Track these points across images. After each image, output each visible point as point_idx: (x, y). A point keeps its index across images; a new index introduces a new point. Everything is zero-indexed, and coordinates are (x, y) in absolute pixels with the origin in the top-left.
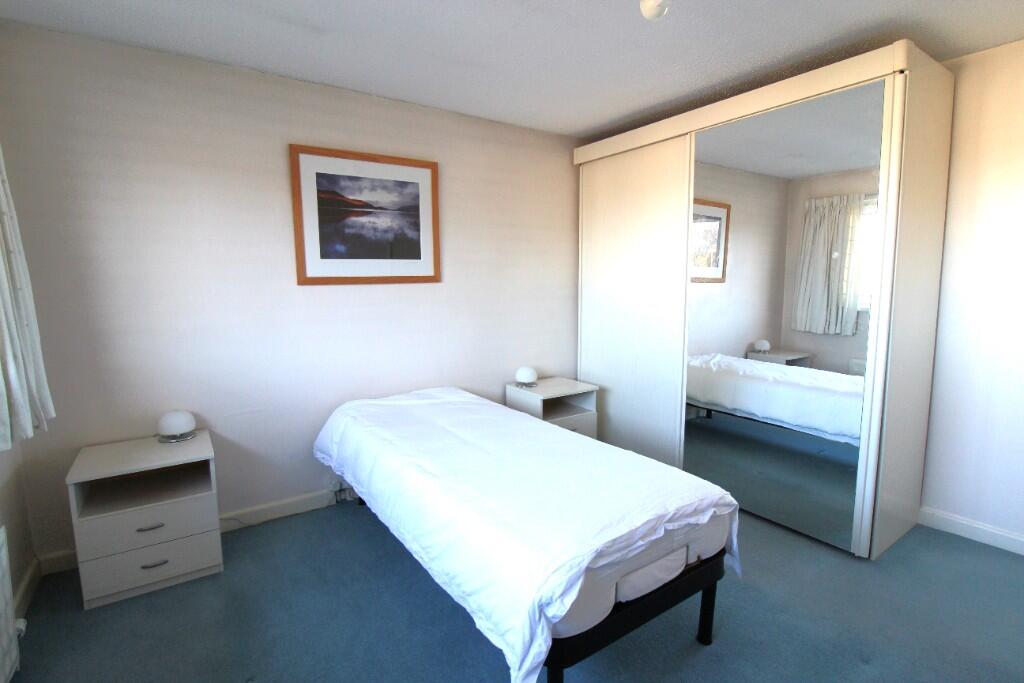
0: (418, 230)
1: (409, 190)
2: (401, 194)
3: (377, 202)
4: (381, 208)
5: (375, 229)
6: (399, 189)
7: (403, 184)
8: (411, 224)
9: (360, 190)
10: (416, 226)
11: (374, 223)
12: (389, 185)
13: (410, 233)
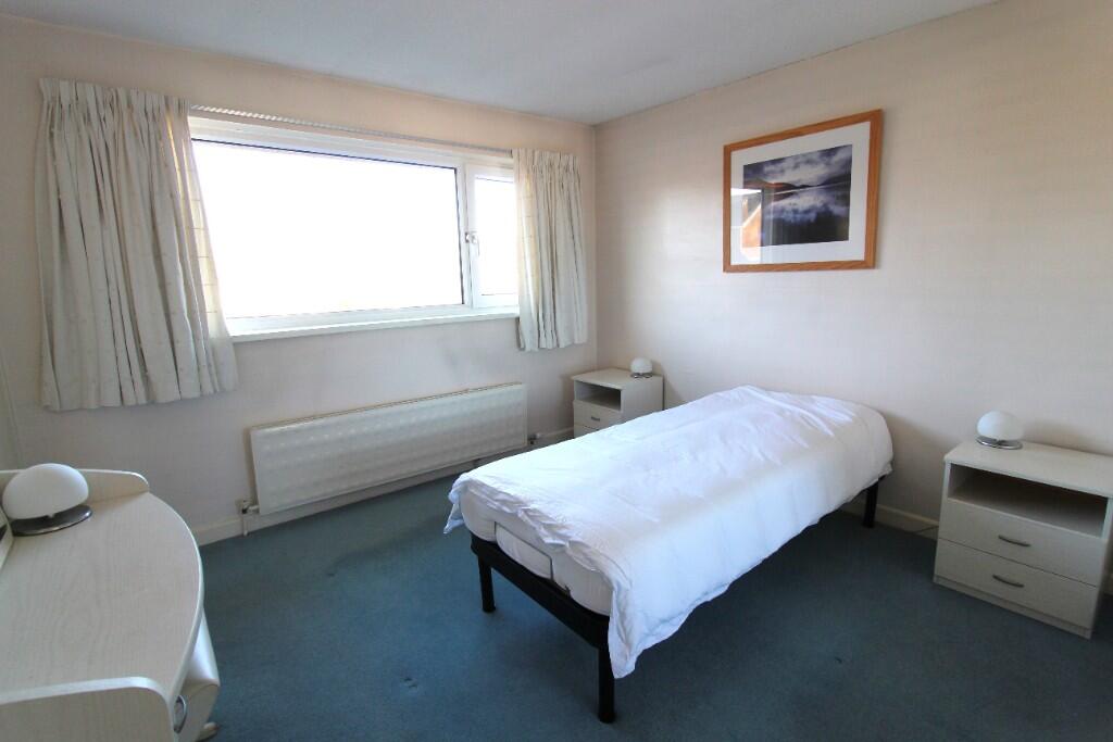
0: (847, 203)
1: (837, 158)
2: (828, 164)
3: (799, 181)
4: (804, 187)
5: (795, 211)
6: (826, 159)
7: (830, 152)
8: (838, 198)
9: (782, 171)
10: (846, 200)
11: (795, 204)
12: (815, 157)
13: (837, 210)
